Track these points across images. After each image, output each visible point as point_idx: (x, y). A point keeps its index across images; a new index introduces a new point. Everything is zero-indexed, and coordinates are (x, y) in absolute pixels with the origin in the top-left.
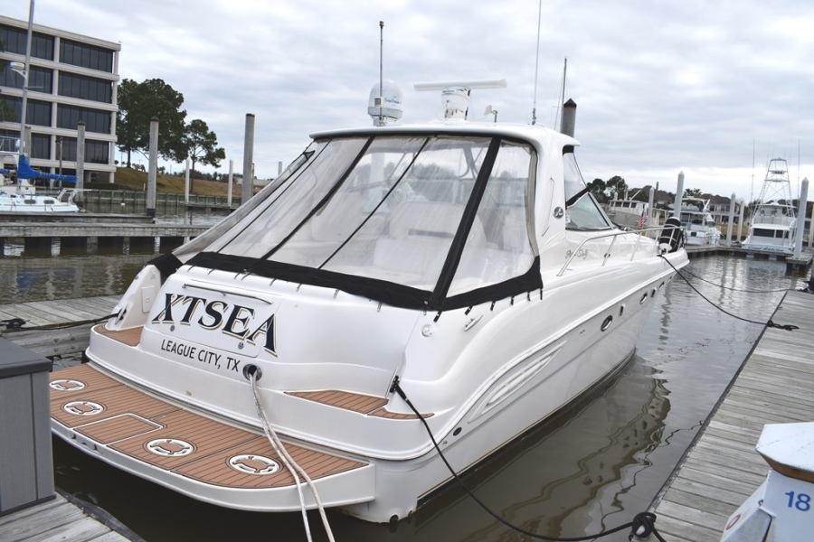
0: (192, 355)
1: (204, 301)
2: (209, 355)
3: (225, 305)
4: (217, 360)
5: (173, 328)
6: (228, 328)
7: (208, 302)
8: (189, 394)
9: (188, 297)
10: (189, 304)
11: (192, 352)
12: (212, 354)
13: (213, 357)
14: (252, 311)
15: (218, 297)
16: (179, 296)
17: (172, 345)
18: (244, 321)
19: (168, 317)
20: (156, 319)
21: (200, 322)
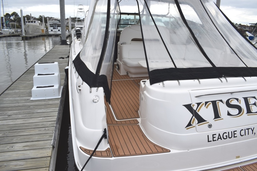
0: (235, 135)
1: (221, 101)
2: (247, 131)
3: (237, 100)
4: (253, 131)
5: (210, 126)
6: (249, 111)
7: (225, 100)
8: (238, 157)
9: (206, 103)
10: (211, 106)
11: (234, 134)
12: (248, 129)
13: (250, 130)
14: (254, 98)
15: (229, 97)
16: (198, 104)
17: (217, 136)
18: (255, 104)
19: (201, 120)
20: (189, 124)
21: (229, 114)
